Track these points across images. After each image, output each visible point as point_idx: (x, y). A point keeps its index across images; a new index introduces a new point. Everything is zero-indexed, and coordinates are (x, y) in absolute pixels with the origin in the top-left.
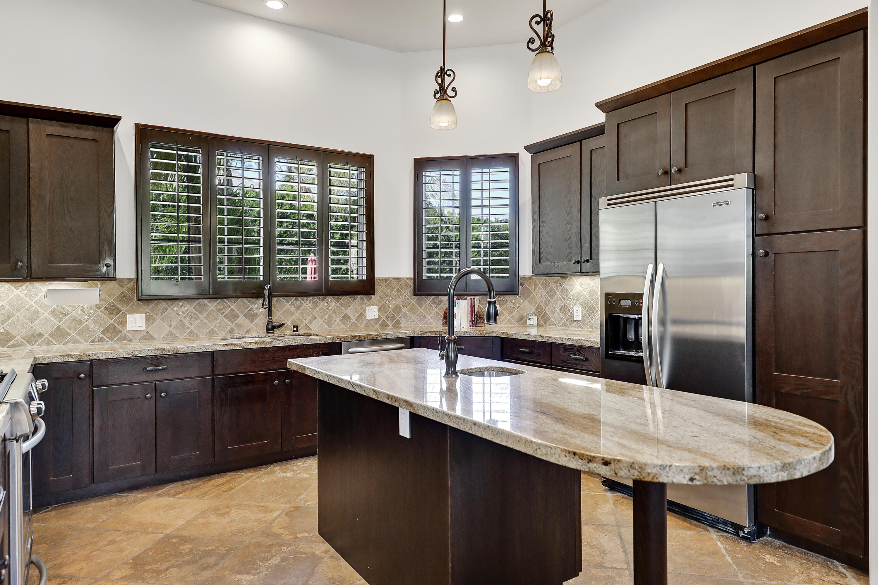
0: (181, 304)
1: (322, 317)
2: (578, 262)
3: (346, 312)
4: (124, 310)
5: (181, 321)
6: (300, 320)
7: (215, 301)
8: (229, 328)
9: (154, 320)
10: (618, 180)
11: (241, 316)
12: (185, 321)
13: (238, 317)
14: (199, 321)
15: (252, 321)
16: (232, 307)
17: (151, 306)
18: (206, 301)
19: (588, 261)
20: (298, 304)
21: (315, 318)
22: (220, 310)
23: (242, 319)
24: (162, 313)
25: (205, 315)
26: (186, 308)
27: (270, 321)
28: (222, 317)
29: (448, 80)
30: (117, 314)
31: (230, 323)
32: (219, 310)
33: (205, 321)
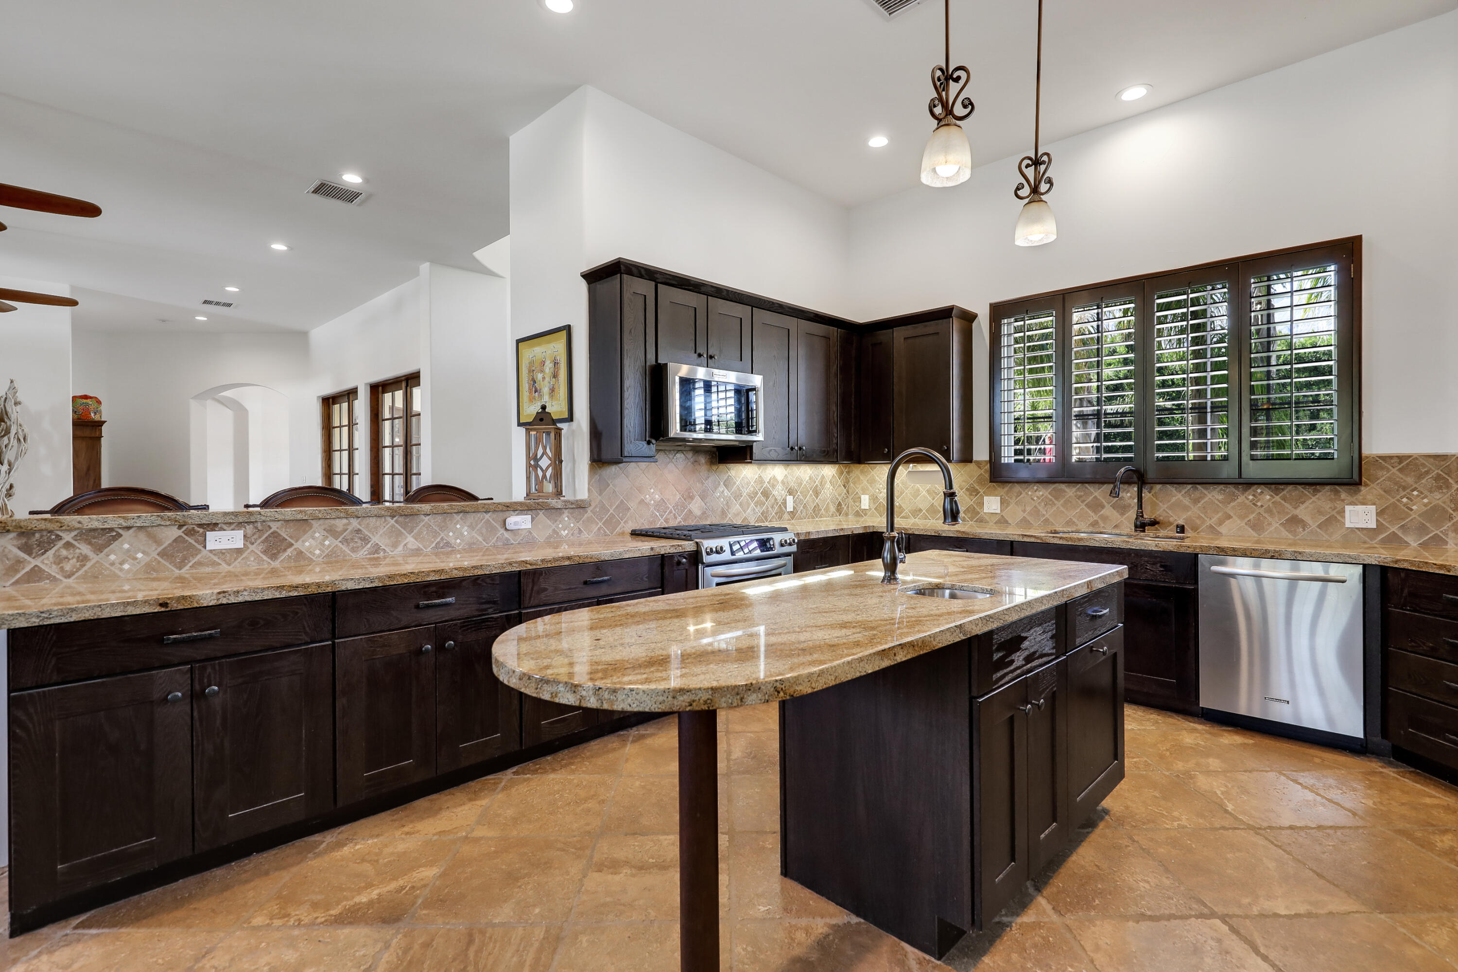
0: (1035, 488)
1: (1242, 517)
3: (1297, 512)
4: (982, 491)
5: (1035, 507)
6: (1199, 517)
7: (1074, 487)
8: (1091, 520)
9: (1008, 505)
11: (1107, 506)
12: (1039, 508)
13: (1103, 507)
14: (1055, 508)
15: (1122, 514)
16: (1096, 494)
17: (1006, 489)
18: (1063, 486)
20: (1197, 494)
21: (1230, 517)
22: (1081, 497)
23: (1108, 511)
24: (1017, 497)
25: (1062, 502)
26: (1041, 493)
27: (1140, 515)
28: (1083, 506)
30: (976, 495)
31: (1093, 514)
32: (1079, 497)
33: (1062, 509)
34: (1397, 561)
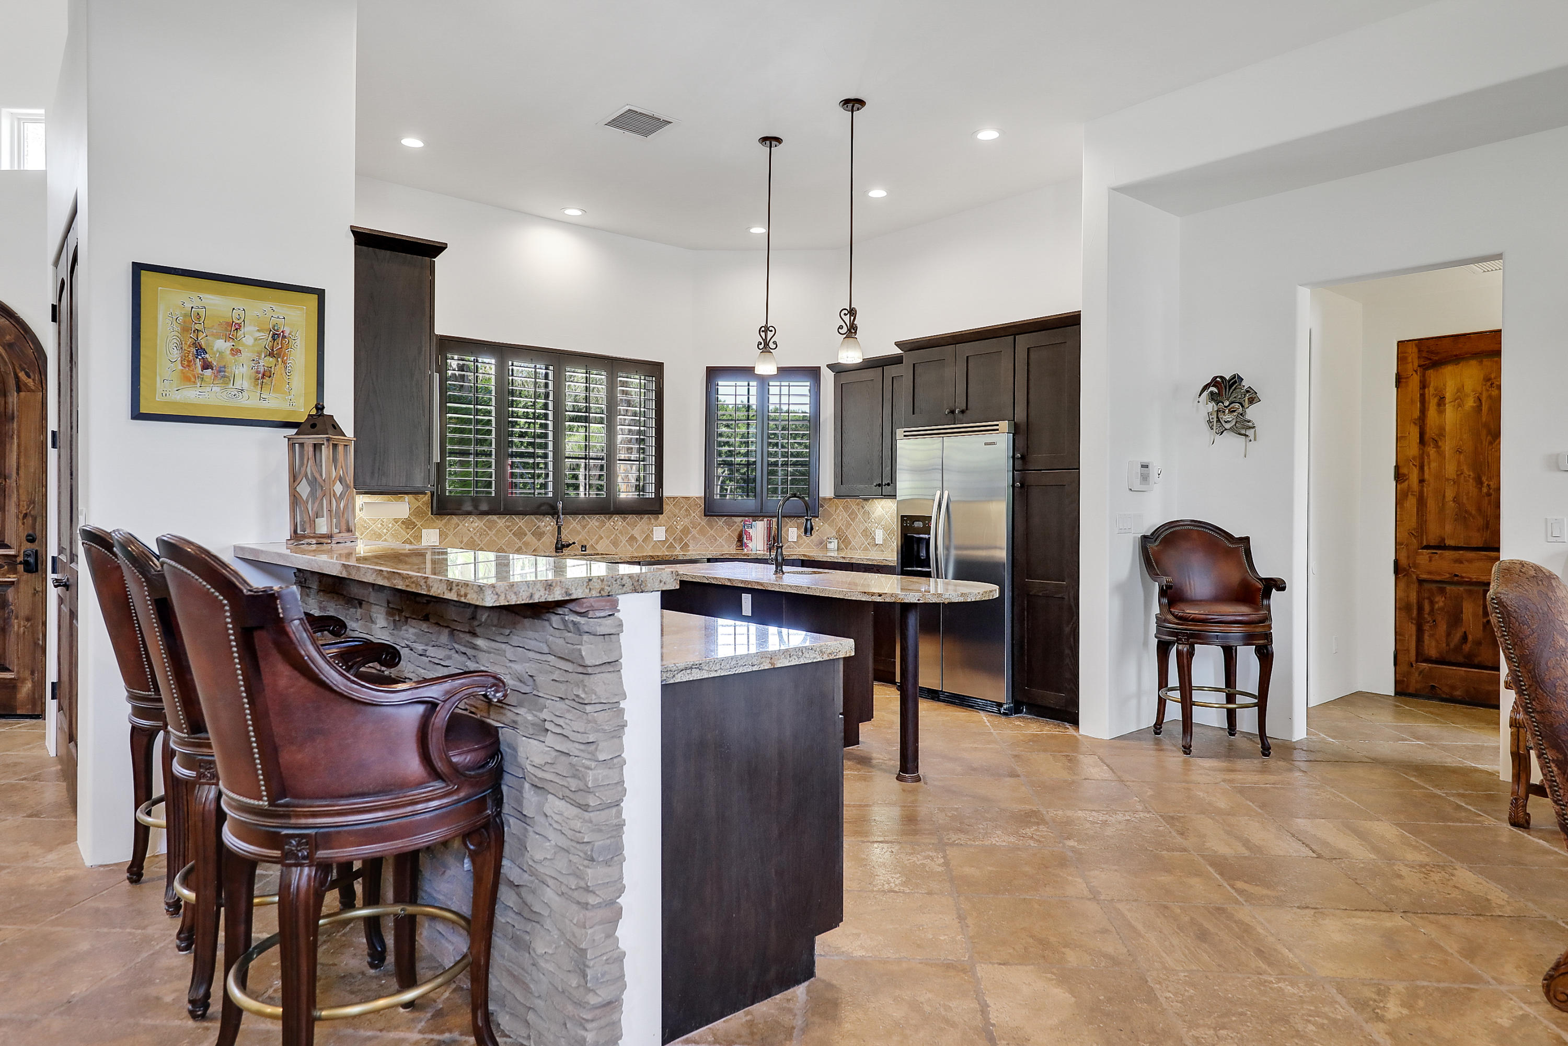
0: (471, 519)
1: (608, 538)
2: (879, 485)
3: (633, 532)
4: (419, 524)
5: (472, 537)
6: (586, 539)
7: (504, 518)
8: (517, 546)
9: (446, 536)
10: (913, 414)
11: (529, 534)
12: (475, 538)
13: (526, 535)
14: (488, 538)
15: (539, 540)
16: (520, 524)
17: (444, 521)
18: (495, 517)
19: (888, 484)
20: (584, 522)
21: (602, 538)
22: (509, 526)
23: (529, 538)
24: (455, 529)
25: (494, 532)
26: (476, 524)
27: (559, 540)
28: (511, 535)
29: (770, 334)
30: (413, 528)
31: (518, 541)
32: (508, 527)
33: (494, 538)
34: (722, 555)
